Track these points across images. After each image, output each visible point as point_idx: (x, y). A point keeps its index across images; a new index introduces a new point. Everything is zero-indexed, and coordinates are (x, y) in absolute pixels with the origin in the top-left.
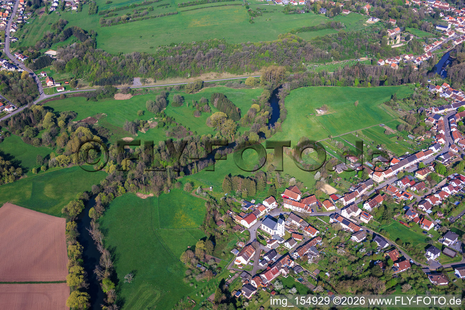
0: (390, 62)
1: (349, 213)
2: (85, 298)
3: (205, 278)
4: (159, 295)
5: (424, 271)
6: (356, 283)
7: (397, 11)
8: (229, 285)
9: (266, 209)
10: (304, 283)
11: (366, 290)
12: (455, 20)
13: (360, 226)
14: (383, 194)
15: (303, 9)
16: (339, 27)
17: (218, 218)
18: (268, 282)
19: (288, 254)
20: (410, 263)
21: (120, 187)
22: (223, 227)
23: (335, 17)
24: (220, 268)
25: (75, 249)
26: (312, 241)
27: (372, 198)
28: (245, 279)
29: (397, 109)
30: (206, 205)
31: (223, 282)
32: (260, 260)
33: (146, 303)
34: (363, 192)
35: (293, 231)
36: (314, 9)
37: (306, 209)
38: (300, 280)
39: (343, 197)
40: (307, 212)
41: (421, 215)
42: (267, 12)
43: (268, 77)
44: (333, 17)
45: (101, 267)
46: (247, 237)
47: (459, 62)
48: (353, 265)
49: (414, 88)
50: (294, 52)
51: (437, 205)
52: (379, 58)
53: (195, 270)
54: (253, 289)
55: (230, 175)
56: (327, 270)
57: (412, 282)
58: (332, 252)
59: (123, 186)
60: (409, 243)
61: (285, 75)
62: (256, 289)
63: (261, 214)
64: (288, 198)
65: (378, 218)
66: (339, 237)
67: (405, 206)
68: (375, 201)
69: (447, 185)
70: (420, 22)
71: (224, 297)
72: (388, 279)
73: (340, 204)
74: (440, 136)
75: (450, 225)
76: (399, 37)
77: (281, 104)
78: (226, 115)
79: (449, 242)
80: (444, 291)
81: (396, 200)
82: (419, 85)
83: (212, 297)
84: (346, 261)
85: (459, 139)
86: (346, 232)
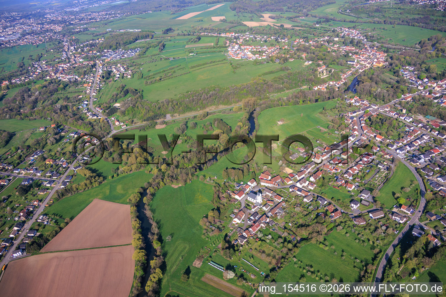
0: (321, 87)
1: (301, 184)
2: (143, 254)
3: (215, 234)
4: (188, 247)
5: (351, 216)
6: (308, 229)
7: (322, 56)
8: (230, 237)
9: (250, 187)
10: (276, 231)
11: (314, 232)
12: (359, 57)
13: (309, 192)
14: (322, 170)
15: (265, 61)
16: (288, 69)
17: (221, 195)
18: (254, 233)
19: (265, 214)
20: (341, 212)
21: (161, 183)
22: (224, 201)
23: (285, 64)
24: (224, 227)
25: (136, 224)
26: (279, 205)
27: (314, 174)
28: (240, 232)
29: (327, 116)
30: (213, 188)
31: (226, 235)
32: (248, 220)
33: (181, 253)
34: (309, 170)
35: (267, 199)
36: (271, 60)
37: (274, 184)
38: (273, 230)
39: (297, 174)
40: (275, 186)
41: (346, 181)
42: (243, 65)
43: (247, 105)
44: (283, 64)
45: (152, 233)
46: (239, 206)
47: (363, 83)
48: (306, 217)
49: (337, 102)
50: (261, 88)
51: (356, 173)
52: (314, 86)
53: (209, 229)
54: (245, 238)
55: (227, 168)
56: (289, 222)
57: (343, 224)
58: (293, 210)
59: (163, 182)
60: (340, 200)
61: (257, 103)
62: (246, 238)
63: (247, 191)
64: (263, 179)
65: (320, 186)
66: (295, 200)
67: (336, 176)
68: (317, 175)
69: (361, 160)
70: (337, 61)
71: (227, 245)
72: (328, 224)
73: (296, 179)
74: (355, 130)
75: (364, 185)
76: (325, 71)
77: (255, 120)
78: (222, 132)
79: (365, 196)
80: (363, 228)
81: (330, 173)
82: (340, 99)
83: (220, 246)
84: (301, 215)
85: (366, 130)
86: (300, 196)
